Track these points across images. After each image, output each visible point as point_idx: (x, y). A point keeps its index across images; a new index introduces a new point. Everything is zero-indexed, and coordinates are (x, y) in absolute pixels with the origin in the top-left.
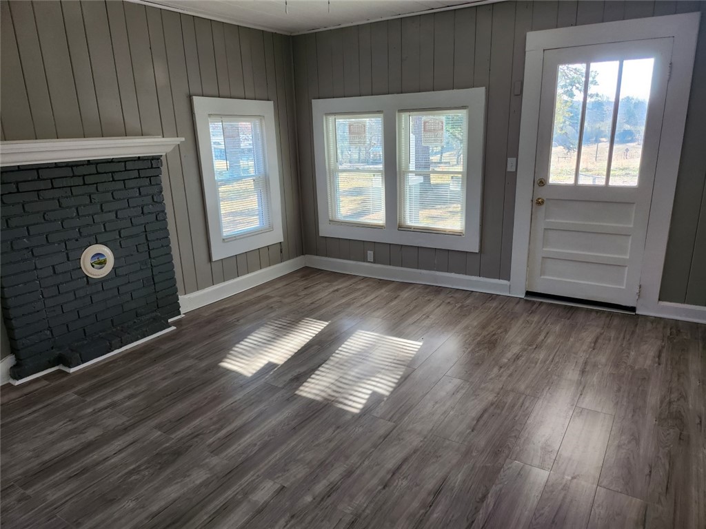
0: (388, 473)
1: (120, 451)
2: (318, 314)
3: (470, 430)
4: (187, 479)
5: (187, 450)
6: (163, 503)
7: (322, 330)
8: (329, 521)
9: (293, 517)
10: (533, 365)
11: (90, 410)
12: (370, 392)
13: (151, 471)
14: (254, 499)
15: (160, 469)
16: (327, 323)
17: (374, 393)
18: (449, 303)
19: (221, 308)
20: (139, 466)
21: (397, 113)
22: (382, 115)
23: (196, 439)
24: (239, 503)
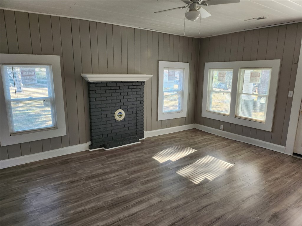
0: (201, 207)
1: (114, 177)
2: (193, 146)
3: (242, 201)
4: (131, 190)
5: (134, 181)
6: (122, 195)
7: (193, 152)
8: (174, 216)
9: (162, 211)
10: (283, 183)
11: (108, 163)
12: (204, 178)
13: (121, 185)
14: (151, 202)
15: (124, 185)
16: (196, 150)
17: (206, 179)
18: (253, 152)
19: (158, 138)
20: (118, 183)
21: (239, 69)
22: (233, 69)
23: (137, 179)
24: (146, 202)
